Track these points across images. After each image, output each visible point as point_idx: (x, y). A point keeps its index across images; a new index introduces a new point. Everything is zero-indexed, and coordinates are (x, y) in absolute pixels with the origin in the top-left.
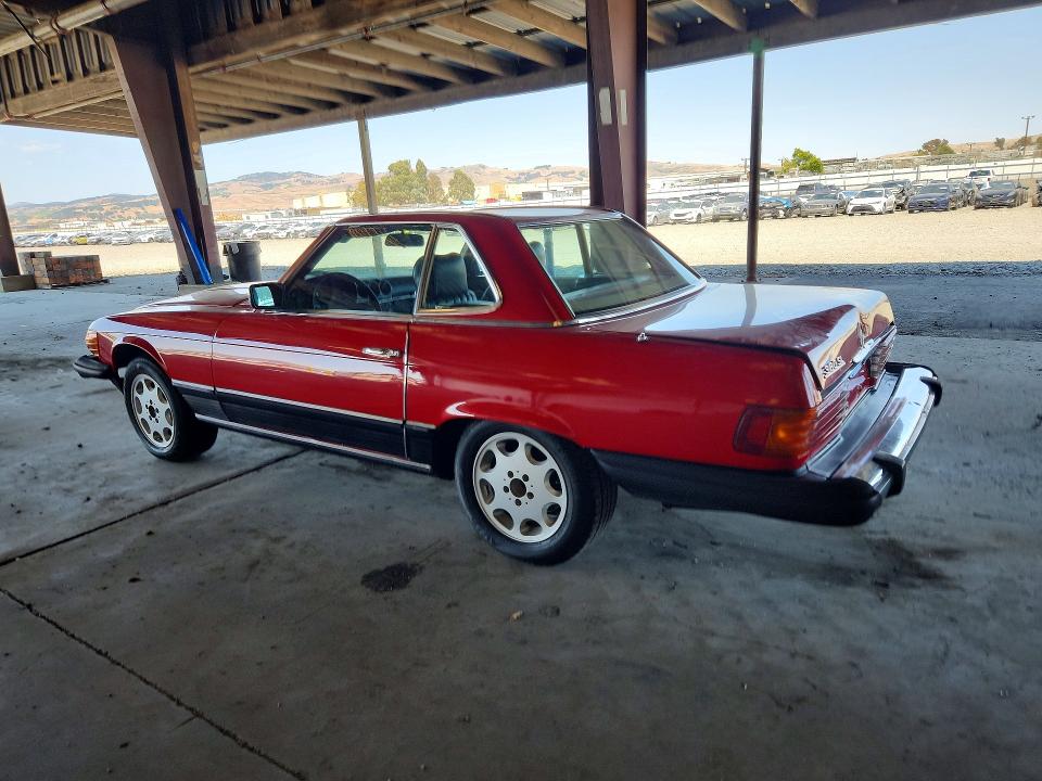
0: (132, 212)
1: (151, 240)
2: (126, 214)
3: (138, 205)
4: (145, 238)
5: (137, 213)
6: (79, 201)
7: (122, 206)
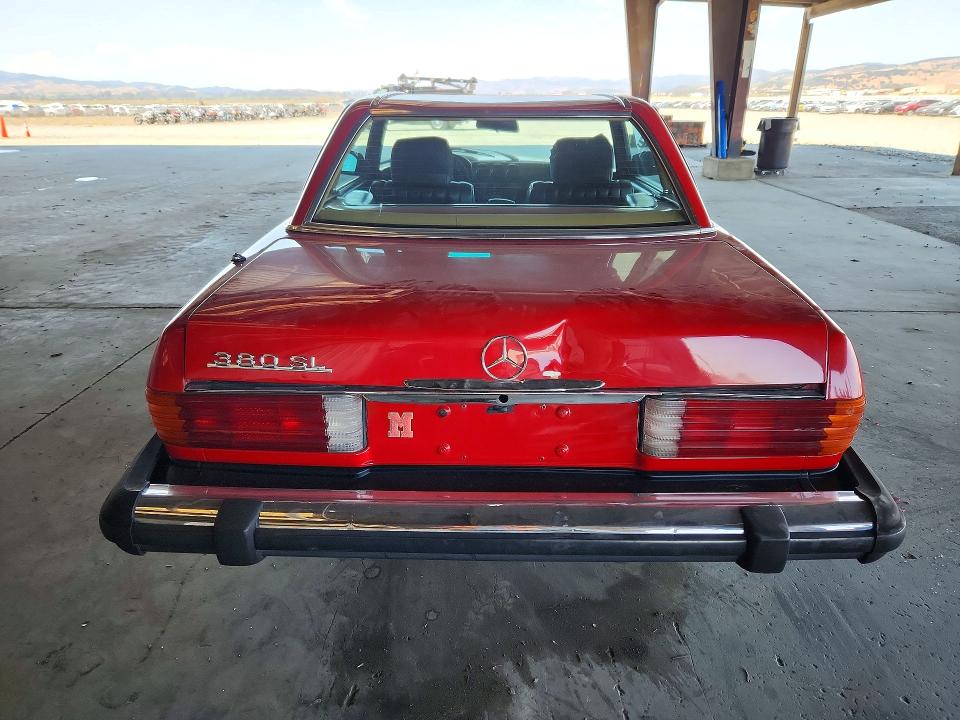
0: (876, 82)
1: (858, 111)
2: (869, 84)
3: (887, 74)
4: (851, 108)
5: (882, 83)
6: (833, 69)
7: (870, 74)
